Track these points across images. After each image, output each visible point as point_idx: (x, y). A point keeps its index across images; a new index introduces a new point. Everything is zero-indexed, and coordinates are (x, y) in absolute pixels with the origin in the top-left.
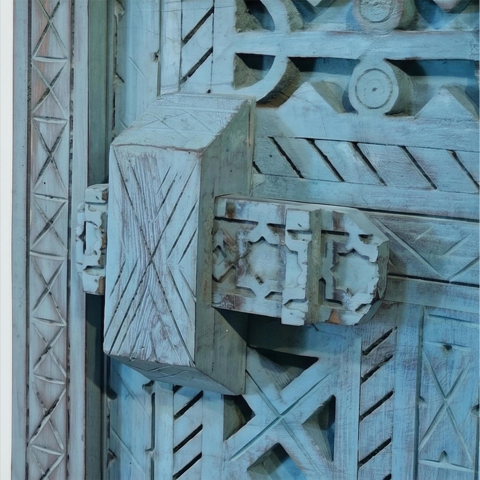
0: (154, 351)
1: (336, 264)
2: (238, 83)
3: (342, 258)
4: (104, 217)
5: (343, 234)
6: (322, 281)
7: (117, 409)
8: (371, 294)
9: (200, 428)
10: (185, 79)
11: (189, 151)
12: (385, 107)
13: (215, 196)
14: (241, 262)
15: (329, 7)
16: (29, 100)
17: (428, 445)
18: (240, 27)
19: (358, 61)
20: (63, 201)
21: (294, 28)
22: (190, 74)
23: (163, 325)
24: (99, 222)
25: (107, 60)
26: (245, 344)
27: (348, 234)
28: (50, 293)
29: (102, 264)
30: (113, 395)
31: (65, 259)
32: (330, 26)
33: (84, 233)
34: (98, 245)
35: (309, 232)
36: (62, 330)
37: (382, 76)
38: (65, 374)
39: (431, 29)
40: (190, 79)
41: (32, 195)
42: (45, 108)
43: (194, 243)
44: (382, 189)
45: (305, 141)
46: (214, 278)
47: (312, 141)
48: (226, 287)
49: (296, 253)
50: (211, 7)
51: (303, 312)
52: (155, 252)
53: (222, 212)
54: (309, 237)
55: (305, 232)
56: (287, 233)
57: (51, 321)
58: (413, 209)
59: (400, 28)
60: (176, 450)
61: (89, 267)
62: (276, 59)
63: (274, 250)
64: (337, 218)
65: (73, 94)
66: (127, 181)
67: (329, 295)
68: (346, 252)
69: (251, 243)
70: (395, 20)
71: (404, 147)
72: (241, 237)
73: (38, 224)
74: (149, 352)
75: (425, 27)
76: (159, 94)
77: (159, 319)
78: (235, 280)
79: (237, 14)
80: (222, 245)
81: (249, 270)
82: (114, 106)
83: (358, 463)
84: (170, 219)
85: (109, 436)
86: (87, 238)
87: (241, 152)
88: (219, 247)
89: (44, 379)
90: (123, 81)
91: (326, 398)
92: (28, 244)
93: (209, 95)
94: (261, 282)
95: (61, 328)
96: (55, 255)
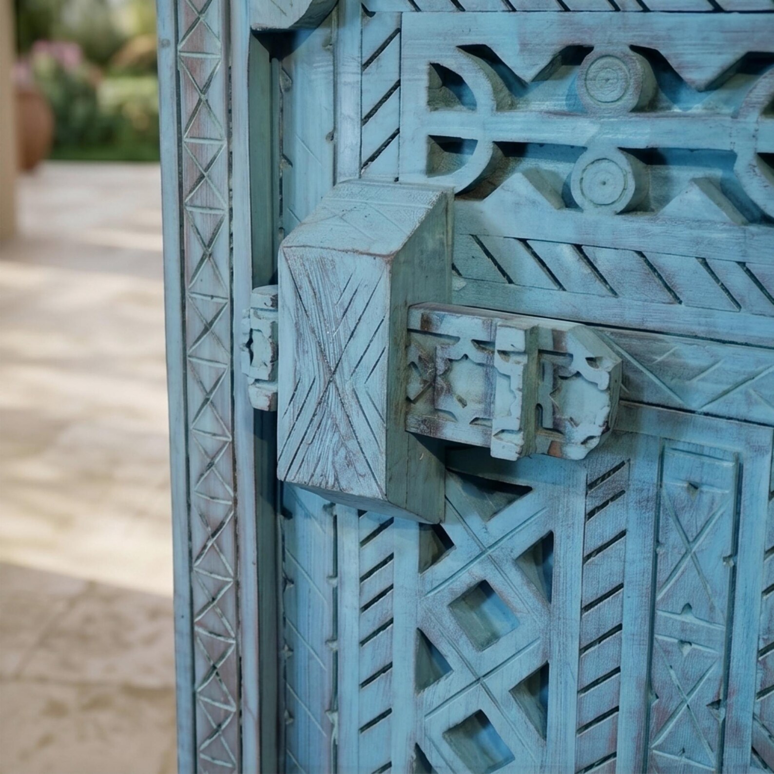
0: (336, 479)
1: (556, 389)
2: (432, 170)
3: (565, 382)
4: (274, 326)
5: (563, 354)
6: (539, 407)
7: (294, 530)
8: (600, 426)
9: (391, 557)
10: (366, 164)
11: (374, 256)
12: (616, 204)
13: (408, 305)
14: (440, 381)
15: (546, 80)
16: (181, 186)
17: (668, 596)
18: (433, 103)
19: (584, 149)
20: (224, 301)
21: (500, 107)
22: (372, 158)
23: (348, 452)
24: (267, 332)
25: (272, 141)
26: (443, 466)
27: (571, 356)
28: (212, 402)
29: (273, 377)
30: (288, 514)
31: (227, 367)
32: (548, 105)
33: (251, 341)
34: (268, 356)
35: (525, 353)
36: (227, 445)
37: (613, 167)
38: (232, 494)
39: (676, 110)
40: (372, 165)
41: (187, 294)
42: (200, 195)
43: (384, 360)
44: (613, 300)
45: (517, 242)
46: (408, 399)
47: (524, 241)
48: (421, 408)
49: (508, 377)
50: (397, 79)
51: (516, 445)
52: (335, 371)
53: (416, 324)
54: (524, 359)
55: (519, 353)
56: (496, 353)
57: (214, 435)
58: (650, 325)
59: (638, 109)
60: (362, 579)
61: (257, 381)
62: (478, 144)
63: (480, 368)
64: (557, 336)
65: (233, 180)
66: (300, 288)
67: (548, 423)
68: (569, 375)
69: (451, 360)
70: (631, 100)
71: (640, 254)
72: (439, 353)
73: (195, 327)
74: (331, 481)
75: (669, 108)
76: (334, 183)
77: (343, 444)
78: (433, 401)
79: (430, 88)
80: (416, 361)
81: (450, 390)
82: (281, 193)
83: (582, 609)
84: (353, 333)
85: (284, 560)
86: (254, 347)
87: (438, 254)
88: (413, 363)
89: (209, 499)
90: (291, 163)
91: (543, 533)
92: (184, 349)
93: (397, 185)
94: (464, 405)
95: (226, 442)
96: (217, 362)
